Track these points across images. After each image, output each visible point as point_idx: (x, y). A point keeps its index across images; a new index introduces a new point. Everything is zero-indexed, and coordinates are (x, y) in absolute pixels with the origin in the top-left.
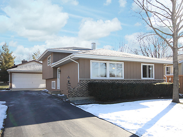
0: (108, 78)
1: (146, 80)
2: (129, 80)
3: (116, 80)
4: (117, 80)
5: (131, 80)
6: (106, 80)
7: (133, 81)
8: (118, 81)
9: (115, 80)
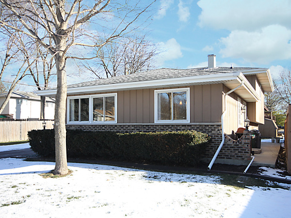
0: (91, 123)
1: (163, 126)
2: (124, 126)
3: (101, 126)
4: (103, 126)
5: (129, 126)
6: (85, 126)
7: (133, 128)
8: (103, 128)
9: (99, 126)
